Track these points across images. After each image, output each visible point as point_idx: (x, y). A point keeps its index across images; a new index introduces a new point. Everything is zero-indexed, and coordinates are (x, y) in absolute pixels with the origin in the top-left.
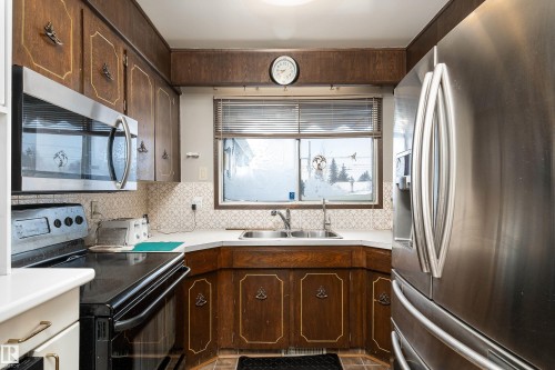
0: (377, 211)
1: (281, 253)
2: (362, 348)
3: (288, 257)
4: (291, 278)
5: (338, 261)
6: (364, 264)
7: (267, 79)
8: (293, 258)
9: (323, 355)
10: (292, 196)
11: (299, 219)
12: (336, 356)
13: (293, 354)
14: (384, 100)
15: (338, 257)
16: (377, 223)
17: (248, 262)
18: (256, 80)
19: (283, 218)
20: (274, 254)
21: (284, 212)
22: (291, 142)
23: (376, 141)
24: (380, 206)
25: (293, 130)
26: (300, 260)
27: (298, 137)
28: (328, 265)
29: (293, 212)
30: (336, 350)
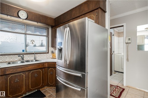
0: (48, 54)
1: (24, 67)
2: (46, 86)
3: (26, 68)
4: (27, 73)
5: (41, 67)
6: (47, 66)
7: (17, 16)
8: (28, 68)
9: (36, 91)
10: (23, 51)
11: (26, 57)
12: (40, 90)
13: (28, 94)
14: (49, 29)
15: (41, 66)
16: (48, 57)
17: (11, 71)
18: (12, 15)
19: (22, 58)
20: (22, 68)
21: (22, 55)
22: (23, 35)
23: (47, 38)
24: (48, 53)
25: (24, 32)
26: (30, 68)
27: (26, 34)
28: (38, 68)
29: (24, 55)
30: (40, 89)
